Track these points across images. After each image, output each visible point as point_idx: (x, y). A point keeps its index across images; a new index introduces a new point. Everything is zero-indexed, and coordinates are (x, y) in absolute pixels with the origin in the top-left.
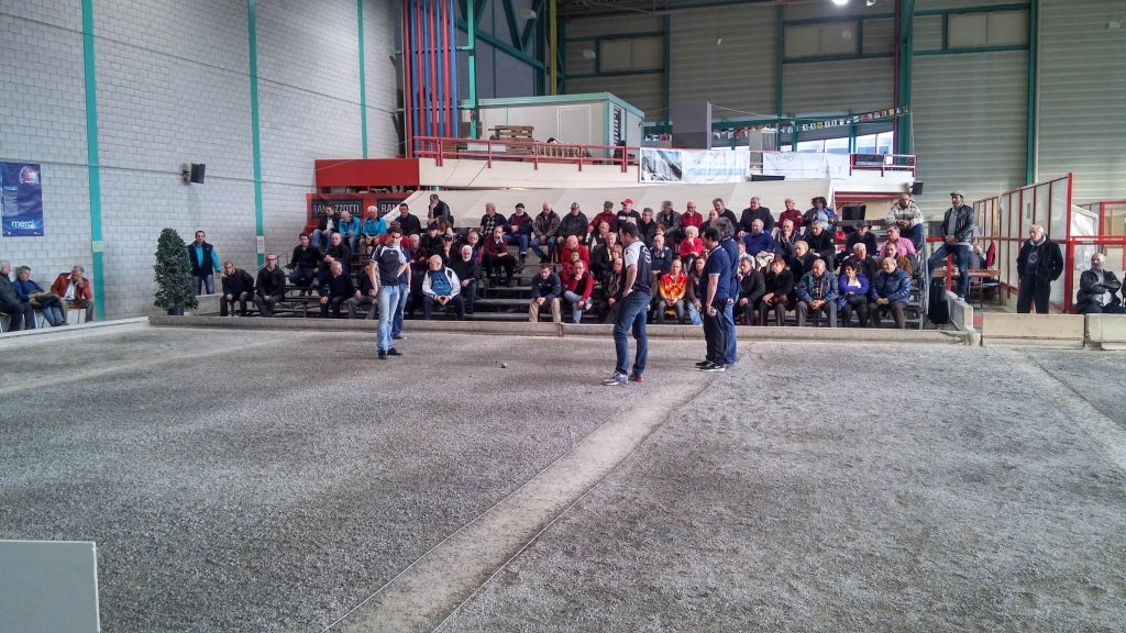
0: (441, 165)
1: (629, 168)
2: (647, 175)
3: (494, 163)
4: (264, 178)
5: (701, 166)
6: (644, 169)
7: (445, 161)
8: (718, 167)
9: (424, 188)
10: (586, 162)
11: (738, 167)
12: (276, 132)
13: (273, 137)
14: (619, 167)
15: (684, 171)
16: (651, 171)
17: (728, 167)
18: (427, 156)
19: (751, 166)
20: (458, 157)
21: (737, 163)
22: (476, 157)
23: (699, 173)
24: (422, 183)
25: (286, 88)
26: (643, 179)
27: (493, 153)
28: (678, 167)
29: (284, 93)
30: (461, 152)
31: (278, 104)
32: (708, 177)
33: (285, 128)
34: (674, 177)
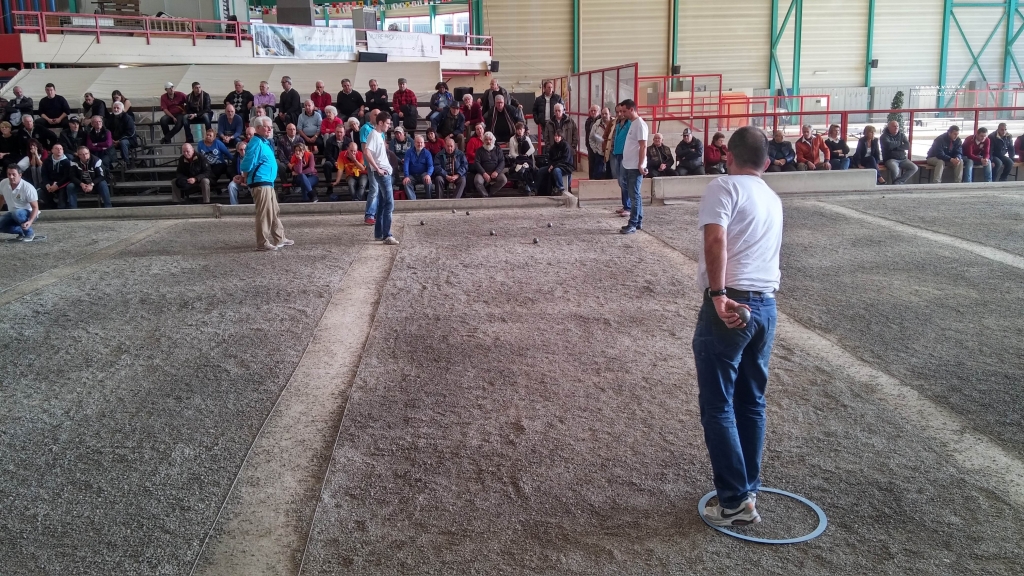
0: (45, 41)
1: (243, 42)
2: (262, 50)
3: (103, 38)
5: (313, 42)
6: (258, 44)
7: (48, 36)
8: (328, 43)
9: (29, 66)
10: (199, 36)
11: (345, 44)
14: (233, 42)
15: (296, 46)
16: (265, 47)
17: (336, 44)
18: (28, 31)
19: (357, 44)
20: (62, 32)
21: (345, 40)
22: (83, 31)
23: (311, 49)
24: (26, 59)
26: (257, 54)
27: (102, 27)
28: (291, 43)
30: (66, 27)
32: (318, 53)
34: (288, 52)
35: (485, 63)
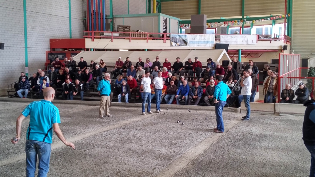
0: (94, 41)
1: (167, 41)
2: (174, 44)
3: (114, 40)
4: (28, 46)
5: (196, 40)
6: (172, 41)
7: (95, 40)
8: (202, 40)
9: (88, 50)
10: (149, 39)
11: (210, 40)
12: (34, 29)
13: (32, 31)
14: (163, 41)
15: (188, 42)
16: (175, 42)
17: (206, 40)
18: (88, 38)
19: (216, 40)
20: (100, 38)
21: (210, 39)
22: (107, 38)
23: (194, 43)
24: (86, 47)
25: (38, 13)
26: (172, 45)
27: (113, 36)
28: (186, 41)
29: (37, 16)
30: (102, 36)
31: (34, 19)
32: (198, 44)
33: (37, 28)
34: (185, 44)
35: (281, 46)
